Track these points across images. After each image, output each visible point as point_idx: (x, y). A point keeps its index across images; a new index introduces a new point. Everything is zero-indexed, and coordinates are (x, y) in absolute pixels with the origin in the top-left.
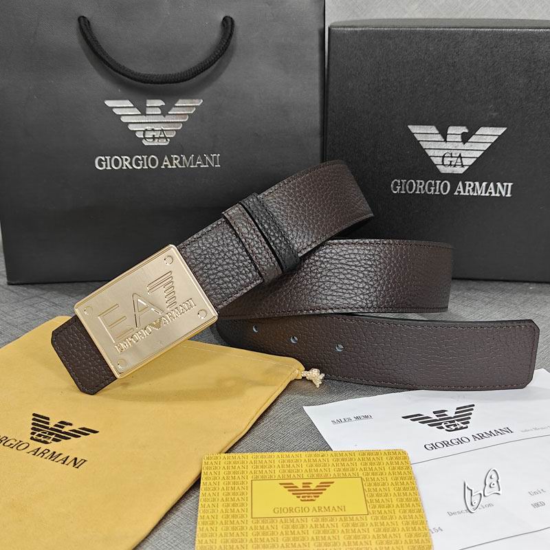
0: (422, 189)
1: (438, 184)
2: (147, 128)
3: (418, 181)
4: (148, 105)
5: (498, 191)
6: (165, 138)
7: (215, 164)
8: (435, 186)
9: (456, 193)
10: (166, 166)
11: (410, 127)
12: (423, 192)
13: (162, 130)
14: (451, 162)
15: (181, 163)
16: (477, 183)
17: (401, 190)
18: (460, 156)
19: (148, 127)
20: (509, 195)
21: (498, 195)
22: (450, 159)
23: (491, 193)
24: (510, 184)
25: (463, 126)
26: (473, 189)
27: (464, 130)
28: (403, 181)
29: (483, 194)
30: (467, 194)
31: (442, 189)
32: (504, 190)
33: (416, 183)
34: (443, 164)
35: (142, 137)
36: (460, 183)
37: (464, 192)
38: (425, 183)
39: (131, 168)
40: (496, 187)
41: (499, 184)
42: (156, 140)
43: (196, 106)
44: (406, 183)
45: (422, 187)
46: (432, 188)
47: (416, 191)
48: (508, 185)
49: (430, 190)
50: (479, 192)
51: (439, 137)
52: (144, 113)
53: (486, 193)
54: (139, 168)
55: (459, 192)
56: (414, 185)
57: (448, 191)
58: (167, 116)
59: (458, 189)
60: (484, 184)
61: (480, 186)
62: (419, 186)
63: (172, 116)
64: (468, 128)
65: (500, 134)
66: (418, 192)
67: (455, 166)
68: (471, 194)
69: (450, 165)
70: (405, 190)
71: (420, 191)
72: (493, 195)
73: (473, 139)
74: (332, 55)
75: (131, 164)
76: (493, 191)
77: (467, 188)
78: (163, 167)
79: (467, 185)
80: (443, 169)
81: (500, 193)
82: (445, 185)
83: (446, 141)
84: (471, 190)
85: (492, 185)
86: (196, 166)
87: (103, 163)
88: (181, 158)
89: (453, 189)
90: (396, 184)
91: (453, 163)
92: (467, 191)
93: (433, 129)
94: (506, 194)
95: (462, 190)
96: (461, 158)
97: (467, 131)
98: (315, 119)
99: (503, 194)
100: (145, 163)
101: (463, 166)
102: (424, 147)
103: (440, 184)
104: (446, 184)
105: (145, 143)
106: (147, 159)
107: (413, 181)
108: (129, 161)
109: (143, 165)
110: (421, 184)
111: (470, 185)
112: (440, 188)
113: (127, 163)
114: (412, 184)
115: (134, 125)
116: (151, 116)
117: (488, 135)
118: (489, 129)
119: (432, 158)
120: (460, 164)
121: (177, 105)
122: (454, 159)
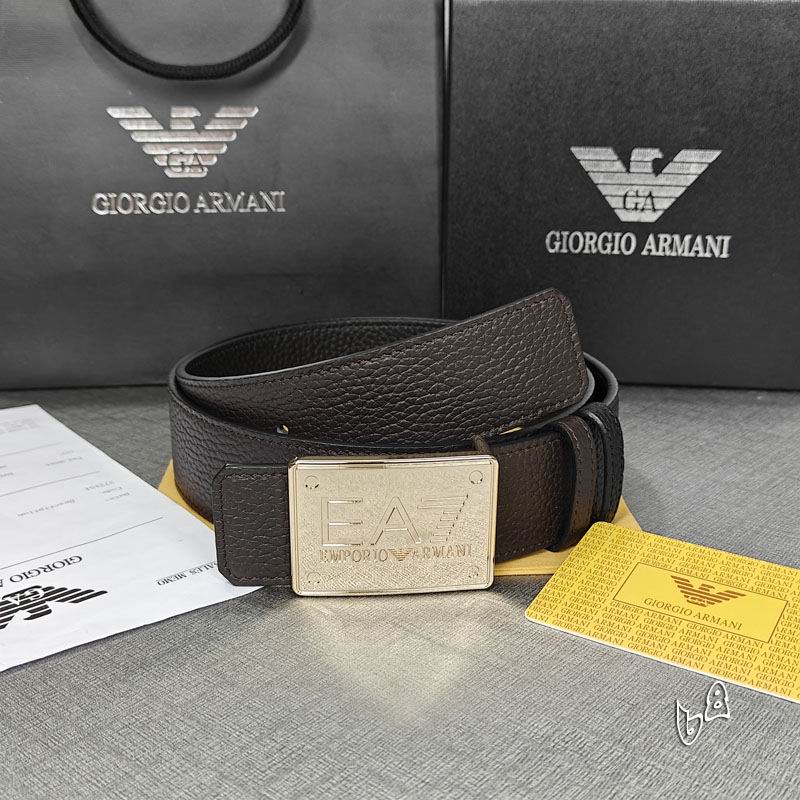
0: (593, 246)
1: (617, 238)
2: (173, 151)
3: (588, 234)
4: (173, 116)
5: (708, 249)
6: (201, 166)
7: (277, 207)
8: (613, 241)
9: (645, 253)
10: (201, 209)
11: (574, 150)
12: (594, 251)
13: (196, 155)
14: (637, 204)
15: (225, 205)
16: (677, 238)
17: (561, 247)
18: (650, 195)
19: (175, 150)
20: (725, 255)
21: (708, 255)
22: (635, 200)
23: (697, 252)
24: (727, 239)
25: (656, 147)
26: (671, 246)
27: (656, 154)
28: (565, 234)
29: (686, 254)
30: (660, 253)
31: (623, 246)
32: (718, 247)
33: (584, 237)
34: (625, 208)
35: (165, 164)
36: (651, 238)
37: (658, 250)
38: (598, 237)
39: (147, 212)
40: (705, 242)
41: (710, 238)
42: (187, 170)
43: (248, 118)
44: (569, 236)
45: (593, 242)
46: (609, 245)
47: (583, 248)
48: (723, 241)
49: (605, 248)
50: (680, 251)
51: (619, 166)
52: (167, 128)
53: (690, 252)
54: (159, 212)
55: (650, 251)
56: (581, 240)
57: (632, 250)
58: (202, 133)
59: (647, 247)
60: (688, 238)
61: (682, 240)
62: (590, 242)
63: (211, 134)
64: (662, 150)
65: (710, 161)
66: (586, 251)
67: (643, 210)
68: (668, 253)
69: (636, 209)
70: (568, 248)
71: (590, 249)
72: (701, 255)
73: (669, 168)
74: (455, 40)
75: (147, 206)
76: (700, 249)
77: (661, 244)
78: (197, 211)
79: (662, 240)
80: (625, 216)
81: (712, 251)
82: (629, 240)
83: (628, 171)
84: (667, 248)
85: (699, 239)
86: (248, 210)
87: (105, 205)
88: (225, 198)
89: (639, 247)
90: (553, 238)
91: (640, 206)
92: (661, 249)
93: (608, 153)
94: (721, 253)
95: (653, 247)
96: (652, 198)
97: (660, 156)
98: (431, 141)
99: (717, 253)
100: (170, 205)
101: (654, 210)
102: (596, 182)
103: (621, 237)
105: (169, 174)
106: (173, 198)
107: (579, 234)
108: (144, 203)
109: (166, 208)
110: (591, 238)
111: (666, 240)
112: (620, 245)
113: (141, 205)
114: (577, 238)
115: (153, 146)
116: (179, 133)
117: (693, 163)
118: (694, 153)
119: (608, 198)
120: (650, 207)
121: (218, 115)
122: (641, 201)
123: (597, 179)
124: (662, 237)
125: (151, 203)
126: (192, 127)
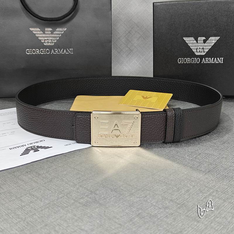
1: (195, 59)
2: (45, 38)
3: (188, 58)
4: (46, 30)
8: (194, 60)
9: (202, 63)
10: (53, 53)
12: (190, 63)
13: (51, 40)
16: (210, 59)
18: (203, 48)
21: (218, 63)
22: (199, 50)
23: (215, 62)
25: (204, 37)
26: (209, 61)
27: (204, 38)
29: (212, 63)
30: (206, 63)
31: (197, 61)
32: (220, 60)
34: (197, 52)
36: (204, 59)
37: (205, 62)
38: (191, 59)
39: (39, 54)
40: (217, 59)
43: (64, 31)
45: (189, 60)
46: (193, 61)
47: (187, 62)
48: (221, 59)
50: (211, 62)
51: (195, 42)
52: (44, 33)
53: (213, 62)
54: (42, 54)
55: (203, 62)
56: (187, 60)
57: (199, 62)
58: (53, 34)
59: (203, 61)
60: (213, 59)
61: (211, 59)
62: (188, 60)
63: (55, 34)
66: (188, 63)
67: (201, 52)
69: (200, 52)
71: (189, 62)
72: (216, 63)
73: (208, 41)
75: (39, 52)
76: (216, 61)
78: (51, 53)
79: (206, 59)
80: (197, 54)
81: (219, 62)
83: (197, 43)
85: (215, 59)
87: (29, 52)
88: (58, 50)
89: (201, 61)
91: (201, 51)
92: (206, 61)
93: (192, 39)
94: (221, 62)
95: (204, 61)
96: (204, 49)
97: (205, 39)
99: (220, 62)
101: (204, 52)
103: (196, 59)
104: (198, 59)
105: (45, 44)
106: (46, 50)
107: (186, 58)
108: (39, 51)
109: (44, 53)
110: (189, 59)
111: (207, 59)
112: (196, 61)
113: (38, 52)
114: (185, 59)
115: (41, 37)
116: (47, 34)
117: (213, 40)
118: (213, 37)
119: (192, 50)
120: (203, 51)
121: (57, 30)
122: (201, 50)
123: (189, 45)
124: (206, 58)
125: (40, 51)
126: (50, 33)
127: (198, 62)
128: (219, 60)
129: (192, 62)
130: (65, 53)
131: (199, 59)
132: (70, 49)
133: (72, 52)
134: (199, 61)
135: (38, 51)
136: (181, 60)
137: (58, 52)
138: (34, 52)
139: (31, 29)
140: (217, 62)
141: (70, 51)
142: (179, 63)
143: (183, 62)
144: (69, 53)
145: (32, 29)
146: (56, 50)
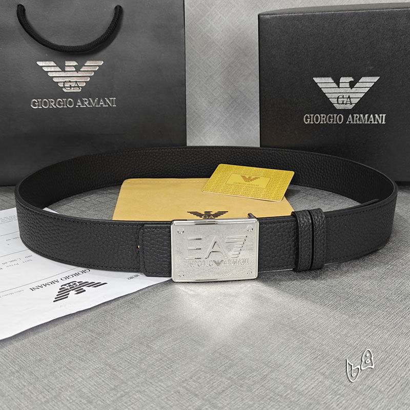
127: (340, 121)
128: (378, 119)
129: (330, 121)
130: (102, 105)
131: (342, 117)
132: (111, 99)
133: (114, 103)
134: (342, 120)
135: (52, 102)
136: (310, 118)
137: (89, 104)
138: (45, 104)
139: (40, 64)
140: (375, 122)
141: (110, 102)
142: (307, 123)
143: (313, 121)
144: (108, 104)
145: (41, 62)
146: (86, 101)
